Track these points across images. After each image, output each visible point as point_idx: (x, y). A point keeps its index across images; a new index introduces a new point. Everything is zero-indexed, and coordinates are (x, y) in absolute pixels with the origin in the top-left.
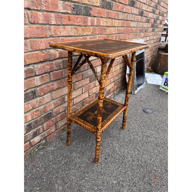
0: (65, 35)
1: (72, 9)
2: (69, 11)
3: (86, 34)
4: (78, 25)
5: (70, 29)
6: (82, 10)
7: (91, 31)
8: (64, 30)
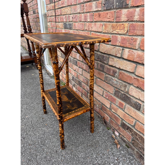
0: (94, 31)
1: (103, 5)
2: (100, 8)
3: (116, 32)
4: (108, 21)
5: (99, 25)
6: (113, 3)
7: (126, 29)
8: (94, 26)
